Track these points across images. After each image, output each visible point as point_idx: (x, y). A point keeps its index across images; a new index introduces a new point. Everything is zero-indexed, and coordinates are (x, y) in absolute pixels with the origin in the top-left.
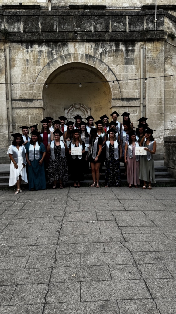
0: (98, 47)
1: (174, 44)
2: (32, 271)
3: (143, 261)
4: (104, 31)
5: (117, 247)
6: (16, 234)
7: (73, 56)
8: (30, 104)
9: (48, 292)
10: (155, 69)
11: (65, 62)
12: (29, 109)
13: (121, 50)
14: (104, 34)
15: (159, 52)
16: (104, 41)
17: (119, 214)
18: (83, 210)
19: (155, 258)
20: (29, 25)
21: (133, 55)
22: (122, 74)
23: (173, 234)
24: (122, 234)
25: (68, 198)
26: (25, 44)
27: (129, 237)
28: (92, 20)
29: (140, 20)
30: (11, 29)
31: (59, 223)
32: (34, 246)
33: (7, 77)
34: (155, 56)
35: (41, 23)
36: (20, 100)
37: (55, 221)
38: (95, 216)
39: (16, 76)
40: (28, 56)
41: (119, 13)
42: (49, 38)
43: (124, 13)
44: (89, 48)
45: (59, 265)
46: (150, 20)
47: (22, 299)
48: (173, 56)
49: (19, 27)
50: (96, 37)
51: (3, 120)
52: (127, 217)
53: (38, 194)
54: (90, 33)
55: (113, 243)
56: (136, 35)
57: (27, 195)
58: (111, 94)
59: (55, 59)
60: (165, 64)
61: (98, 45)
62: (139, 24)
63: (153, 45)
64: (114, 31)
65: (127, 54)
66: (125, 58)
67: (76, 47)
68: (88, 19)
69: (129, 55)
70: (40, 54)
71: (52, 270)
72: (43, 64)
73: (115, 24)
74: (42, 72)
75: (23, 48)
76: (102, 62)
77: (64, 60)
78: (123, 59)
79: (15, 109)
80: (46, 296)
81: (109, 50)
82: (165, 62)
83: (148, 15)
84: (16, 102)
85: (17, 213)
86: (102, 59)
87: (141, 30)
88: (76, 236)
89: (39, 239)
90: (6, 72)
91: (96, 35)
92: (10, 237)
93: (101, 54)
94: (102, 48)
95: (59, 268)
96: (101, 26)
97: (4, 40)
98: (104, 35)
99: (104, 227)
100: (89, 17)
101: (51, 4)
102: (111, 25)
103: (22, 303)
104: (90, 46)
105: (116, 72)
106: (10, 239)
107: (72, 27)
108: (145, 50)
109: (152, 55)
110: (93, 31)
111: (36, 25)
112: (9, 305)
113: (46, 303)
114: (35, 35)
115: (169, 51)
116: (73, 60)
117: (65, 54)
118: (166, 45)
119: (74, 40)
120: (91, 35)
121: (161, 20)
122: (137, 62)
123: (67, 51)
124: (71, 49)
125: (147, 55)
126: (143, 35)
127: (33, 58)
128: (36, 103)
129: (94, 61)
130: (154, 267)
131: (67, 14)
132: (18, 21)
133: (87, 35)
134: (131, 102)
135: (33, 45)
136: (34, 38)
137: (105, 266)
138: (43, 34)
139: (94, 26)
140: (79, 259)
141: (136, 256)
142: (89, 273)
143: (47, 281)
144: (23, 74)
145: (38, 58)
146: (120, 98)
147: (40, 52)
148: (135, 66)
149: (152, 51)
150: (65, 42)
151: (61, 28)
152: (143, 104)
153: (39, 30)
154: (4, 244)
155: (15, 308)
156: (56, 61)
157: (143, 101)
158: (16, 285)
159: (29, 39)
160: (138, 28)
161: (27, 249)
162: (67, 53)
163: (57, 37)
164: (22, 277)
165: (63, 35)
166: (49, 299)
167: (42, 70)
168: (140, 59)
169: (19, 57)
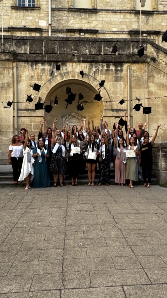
0: (92, 67)
1: (155, 66)
2: (50, 242)
3: (130, 235)
4: (97, 54)
5: (110, 227)
6: (32, 219)
7: (71, 74)
8: (33, 113)
9: (64, 253)
10: (140, 86)
11: (64, 78)
12: (32, 117)
13: (112, 69)
14: (97, 56)
15: (143, 72)
16: (97, 62)
17: (111, 205)
18: (82, 202)
19: (138, 234)
20: (34, 48)
21: (121, 74)
22: (112, 89)
23: (152, 219)
24: (114, 219)
25: (68, 194)
26: (30, 63)
27: (119, 221)
28: (87, 44)
29: (127, 46)
30: (19, 51)
31: (64, 212)
32: (48, 226)
33: (14, 90)
34: (140, 75)
35: (44, 46)
36: (24, 110)
37: (60, 210)
38: (92, 207)
39: (22, 90)
40: (32, 73)
41: (110, 40)
42: (51, 59)
43: (114, 40)
44: (84, 67)
45: (69, 238)
46: (135, 46)
47: (47, 257)
48: (154, 75)
49: (25, 49)
50: (91, 59)
51: (9, 127)
52: (117, 208)
53: (43, 191)
54: (86, 55)
55: (108, 225)
56: (124, 58)
57: (33, 191)
58: (103, 105)
59: (56, 76)
60: (148, 82)
61: (92, 65)
62: (126, 49)
63: (138, 67)
64: (105, 54)
65: (117, 73)
66: (115, 76)
67: (73, 67)
68: (83, 44)
69: (118, 74)
70: (43, 71)
71: (64, 241)
72: (45, 80)
73: (107, 48)
74: (44, 87)
75: (29, 67)
76: (96, 79)
77: (63, 77)
78: (113, 77)
79: (20, 117)
80: (63, 255)
81: (101, 70)
82: (148, 80)
83: (134, 42)
84: (21, 111)
85: (29, 205)
86: (95, 77)
87: (128, 54)
88: (79, 220)
89: (51, 222)
90: (13, 86)
91: (91, 57)
92: (28, 221)
93: (95, 73)
94: (95, 67)
95: (70, 240)
96: (95, 50)
97: (13, 60)
98: (97, 58)
99: (100, 214)
100: (85, 43)
101: (51, 28)
102: (103, 49)
103: (48, 259)
104: (85, 66)
105: (107, 87)
106: (28, 222)
107: (70, 50)
108: (131, 70)
109: (138, 74)
110: (88, 53)
111: (40, 48)
112: (38, 261)
113: (64, 259)
114: (39, 56)
115: (152, 71)
116: (70, 77)
117: (64, 72)
118: (149, 67)
119: (72, 61)
120: (86, 57)
121: (145, 46)
122: (125, 80)
123: (65, 69)
124: (70, 68)
125: (133, 75)
126: (130, 58)
127: (37, 75)
128: (38, 112)
129: (89, 78)
130: (137, 239)
131: (66, 40)
132: (25, 44)
133: (83, 57)
134: (120, 112)
135: (37, 64)
136: (39, 59)
137: (102, 239)
138: (46, 55)
139: (89, 49)
140: (83, 235)
141: (124, 233)
142: (91, 243)
143: (63, 247)
144: (28, 88)
145: (41, 75)
146: (111, 109)
147: (43, 70)
148: (124, 83)
149: (137, 71)
150: (64, 62)
151: (61, 51)
152: (130, 114)
153: (42, 52)
154: (25, 226)
155: (43, 262)
156: (56, 78)
157: (130, 112)
158: (41, 250)
159: (34, 59)
160: (125, 52)
161: (43, 229)
162: (65, 71)
163: (58, 58)
164: (44, 245)
165: (62, 57)
166: (66, 257)
167: (44, 85)
168: (127, 78)
169: (25, 74)
